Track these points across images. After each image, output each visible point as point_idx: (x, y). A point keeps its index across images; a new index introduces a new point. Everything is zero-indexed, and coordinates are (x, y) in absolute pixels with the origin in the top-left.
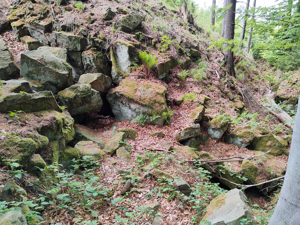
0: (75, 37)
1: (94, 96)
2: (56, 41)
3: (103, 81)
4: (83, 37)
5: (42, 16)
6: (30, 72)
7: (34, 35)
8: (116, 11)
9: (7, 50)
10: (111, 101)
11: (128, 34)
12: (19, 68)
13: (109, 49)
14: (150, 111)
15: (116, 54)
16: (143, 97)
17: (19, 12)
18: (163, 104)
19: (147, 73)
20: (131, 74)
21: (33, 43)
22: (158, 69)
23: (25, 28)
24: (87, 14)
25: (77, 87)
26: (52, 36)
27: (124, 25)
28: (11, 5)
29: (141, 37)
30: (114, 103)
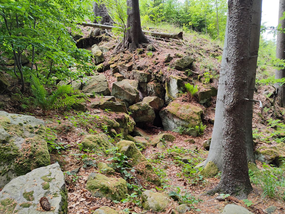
0: (144, 74)
1: (150, 110)
2: (133, 76)
3: (158, 102)
4: (149, 73)
5: (127, 61)
6: (116, 94)
7: (121, 72)
8: (173, 56)
9: (106, 81)
10: (162, 116)
11: (179, 72)
12: (111, 92)
13: (165, 81)
14: (187, 124)
15: (169, 85)
16: (183, 114)
17: (115, 59)
18: (198, 120)
19: (190, 98)
20: (178, 99)
21: (120, 77)
22: (199, 96)
23: (117, 68)
24: (154, 59)
25: (140, 104)
26: (131, 73)
27: (178, 65)
28: (112, 55)
29: (189, 73)
30: (164, 117)
